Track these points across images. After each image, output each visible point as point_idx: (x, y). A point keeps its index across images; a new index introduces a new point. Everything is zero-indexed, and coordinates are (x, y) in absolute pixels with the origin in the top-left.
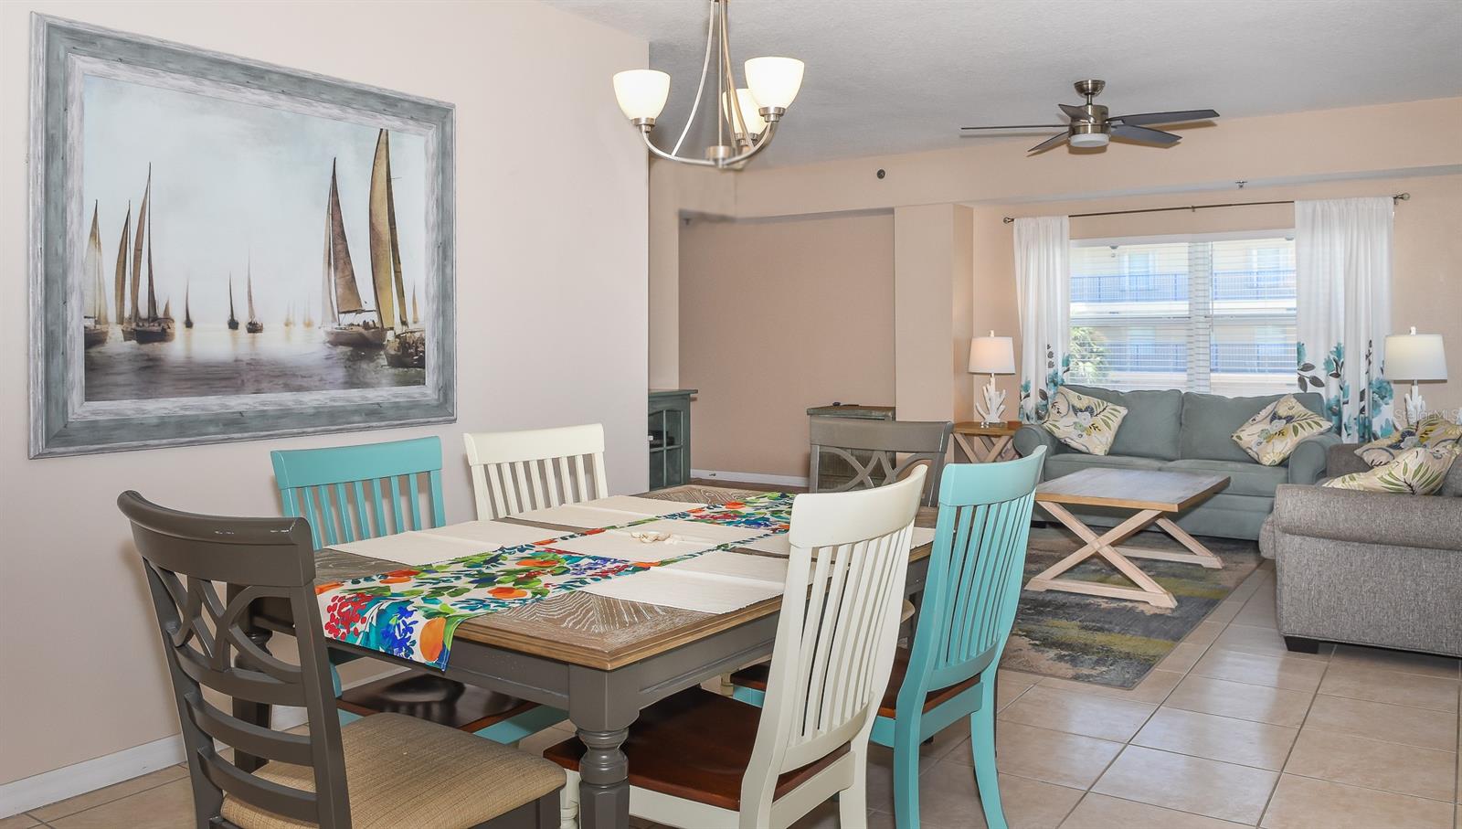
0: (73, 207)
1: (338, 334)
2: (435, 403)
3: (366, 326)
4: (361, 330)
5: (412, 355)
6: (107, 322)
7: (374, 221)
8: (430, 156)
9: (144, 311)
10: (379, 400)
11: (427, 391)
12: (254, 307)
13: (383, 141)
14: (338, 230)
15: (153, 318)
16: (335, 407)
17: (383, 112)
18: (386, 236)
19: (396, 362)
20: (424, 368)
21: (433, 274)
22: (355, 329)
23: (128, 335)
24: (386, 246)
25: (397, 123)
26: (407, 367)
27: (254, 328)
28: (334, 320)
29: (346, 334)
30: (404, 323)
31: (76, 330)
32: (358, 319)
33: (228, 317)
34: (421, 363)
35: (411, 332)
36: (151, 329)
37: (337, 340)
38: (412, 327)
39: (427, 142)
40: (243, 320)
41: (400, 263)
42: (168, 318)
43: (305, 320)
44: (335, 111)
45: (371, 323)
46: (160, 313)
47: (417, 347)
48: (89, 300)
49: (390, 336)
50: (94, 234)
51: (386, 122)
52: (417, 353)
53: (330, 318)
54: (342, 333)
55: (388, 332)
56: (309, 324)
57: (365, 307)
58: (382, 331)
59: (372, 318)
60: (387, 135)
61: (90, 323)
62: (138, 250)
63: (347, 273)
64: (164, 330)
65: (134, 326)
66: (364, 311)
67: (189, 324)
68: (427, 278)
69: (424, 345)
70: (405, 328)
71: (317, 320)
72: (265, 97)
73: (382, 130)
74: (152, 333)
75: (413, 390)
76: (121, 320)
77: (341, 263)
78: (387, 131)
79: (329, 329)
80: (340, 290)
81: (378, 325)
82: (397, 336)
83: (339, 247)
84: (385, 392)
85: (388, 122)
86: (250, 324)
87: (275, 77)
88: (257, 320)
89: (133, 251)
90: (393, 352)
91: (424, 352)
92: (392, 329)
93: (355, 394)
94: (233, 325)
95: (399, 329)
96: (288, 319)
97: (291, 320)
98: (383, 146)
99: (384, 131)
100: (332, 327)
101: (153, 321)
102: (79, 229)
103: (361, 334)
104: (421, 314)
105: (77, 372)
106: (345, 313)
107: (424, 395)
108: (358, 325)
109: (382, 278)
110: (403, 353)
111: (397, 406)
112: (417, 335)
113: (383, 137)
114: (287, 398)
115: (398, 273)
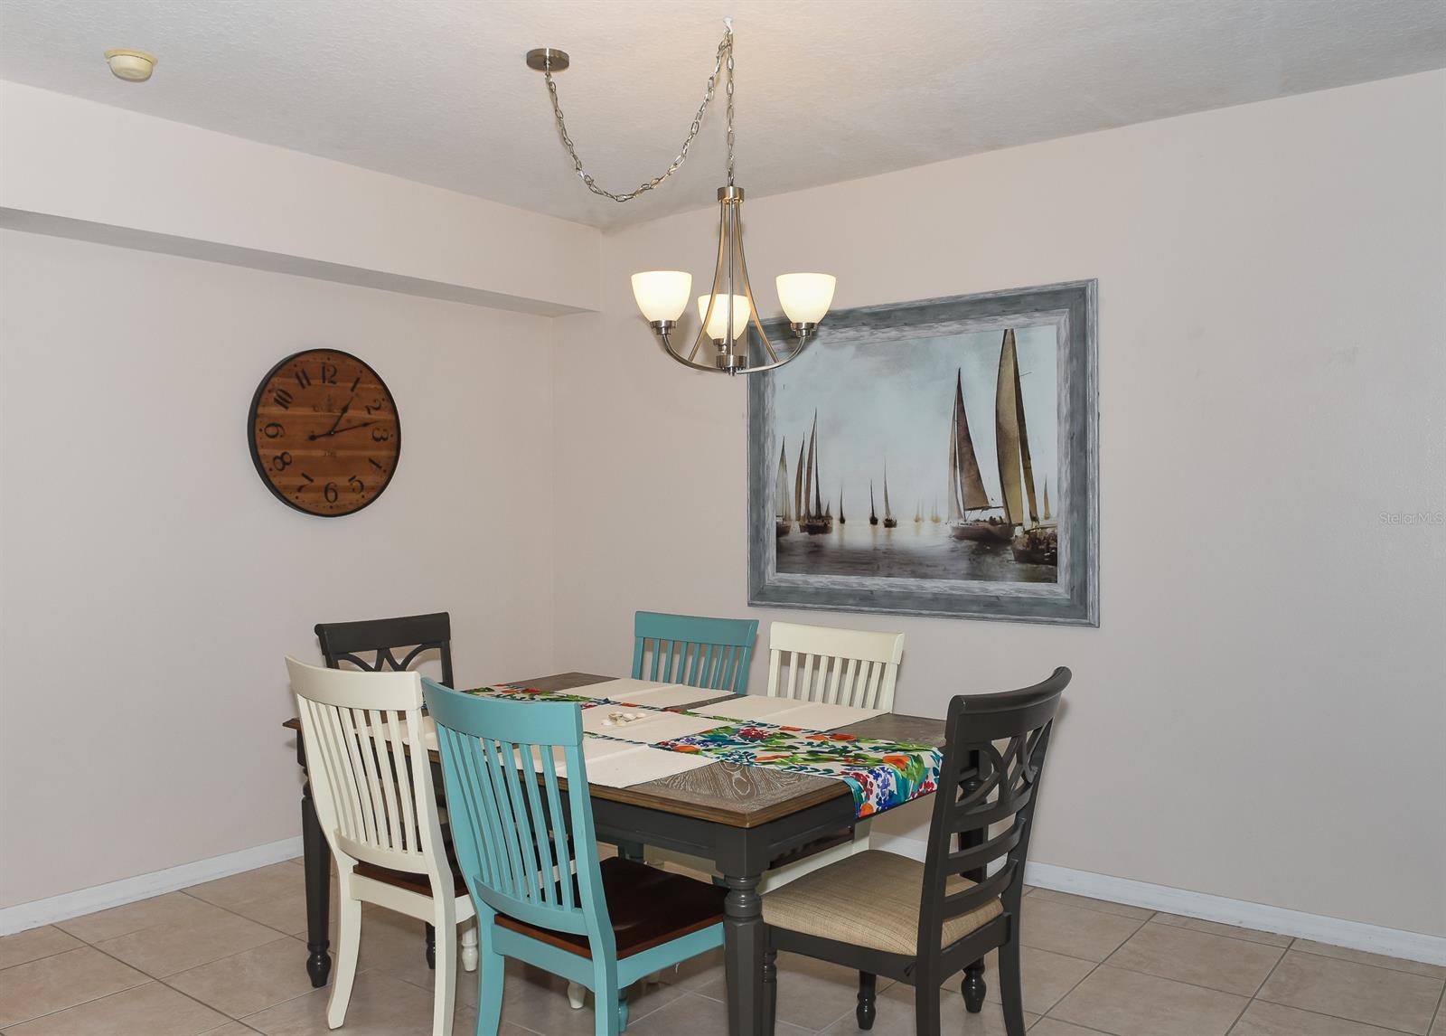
0: (769, 443)
1: (964, 529)
2: (1066, 603)
3: (992, 521)
4: (987, 526)
5: (1043, 551)
6: (790, 520)
7: (1001, 420)
8: (1062, 344)
9: (813, 512)
10: (999, 593)
11: (1059, 590)
12: (890, 507)
13: (1009, 341)
14: (963, 434)
15: (819, 516)
16: (952, 595)
17: (1003, 313)
18: (1015, 433)
19: (1022, 557)
20: (1056, 565)
21: (1066, 467)
22: (981, 525)
23: (803, 529)
24: (1013, 442)
25: (1020, 319)
26: (1038, 563)
27: (890, 524)
28: (960, 516)
29: (971, 529)
30: (1034, 519)
31: (771, 522)
32: (984, 516)
33: (869, 515)
34: (1053, 560)
35: (1042, 528)
36: (818, 524)
37: (963, 534)
38: (1043, 523)
39: (1058, 329)
40: (881, 516)
41: (1029, 459)
42: (828, 517)
43: (932, 517)
44: (955, 326)
45: (998, 519)
46: (824, 513)
47: (1048, 544)
48: (779, 505)
49: (1018, 531)
50: (783, 460)
51: (1008, 322)
52: (1048, 549)
53: (957, 514)
54: (968, 529)
55: (1017, 528)
56: (936, 520)
57: (991, 503)
58: (1009, 527)
59: (999, 514)
60: (1013, 333)
61: (780, 520)
62: (810, 468)
63: (972, 473)
64: (826, 525)
65: (807, 522)
66: (991, 508)
67: (842, 520)
68: (1060, 472)
69: (1056, 541)
70: (1035, 524)
71: (944, 516)
72: (893, 333)
73: (1006, 331)
74: (818, 527)
75: (1042, 588)
76: (798, 518)
77: (966, 465)
78: (1012, 331)
79: (955, 525)
80: (965, 489)
81: (1006, 521)
82: (1027, 532)
83: (965, 450)
84: (1008, 586)
85: (1009, 321)
86: (887, 520)
87: (899, 314)
88: (891, 517)
89: (807, 468)
90: (1021, 548)
91: (1056, 549)
92: (1021, 524)
93: (975, 586)
94: (874, 521)
95: (1028, 525)
96: (917, 516)
97: (920, 516)
98: (1008, 346)
99: (1009, 331)
100: (958, 523)
101: (819, 518)
102: (773, 459)
103: (988, 530)
104: (1053, 511)
105: (772, 553)
106: (971, 509)
107: (1055, 593)
108: (985, 521)
109: (1010, 473)
110: (1032, 548)
111: (1017, 600)
112: (1049, 531)
113: (1009, 336)
114: (911, 583)
115: (1028, 469)
